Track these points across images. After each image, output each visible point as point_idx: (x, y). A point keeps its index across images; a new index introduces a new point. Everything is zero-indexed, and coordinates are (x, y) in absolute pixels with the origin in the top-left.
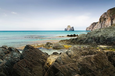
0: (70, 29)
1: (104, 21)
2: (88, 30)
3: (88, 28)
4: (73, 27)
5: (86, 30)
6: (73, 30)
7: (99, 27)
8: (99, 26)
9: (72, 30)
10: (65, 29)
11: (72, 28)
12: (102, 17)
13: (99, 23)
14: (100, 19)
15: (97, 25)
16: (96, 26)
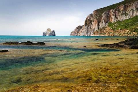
0: (50, 33)
1: (90, 24)
2: (73, 35)
3: (73, 32)
4: (54, 31)
5: (71, 34)
6: (55, 35)
7: (85, 31)
8: (84, 29)
9: (53, 34)
10: (44, 33)
11: (52, 33)
12: (88, 19)
13: (84, 27)
14: (86, 21)
15: (82, 28)
16: (81, 30)
